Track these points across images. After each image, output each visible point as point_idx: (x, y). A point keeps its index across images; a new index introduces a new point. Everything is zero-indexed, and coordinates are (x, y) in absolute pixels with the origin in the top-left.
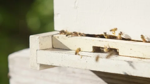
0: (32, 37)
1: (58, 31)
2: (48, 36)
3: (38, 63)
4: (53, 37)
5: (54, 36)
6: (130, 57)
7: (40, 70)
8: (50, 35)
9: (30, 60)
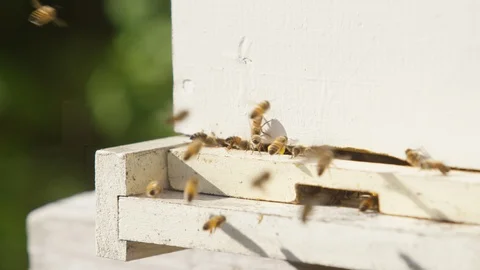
0: (101, 156)
1: (188, 136)
2: (154, 152)
3: (121, 238)
4: (169, 155)
5: (173, 151)
6: (417, 218)
7: (128, 260)
8: (161, 149)
9: (97, 227)
